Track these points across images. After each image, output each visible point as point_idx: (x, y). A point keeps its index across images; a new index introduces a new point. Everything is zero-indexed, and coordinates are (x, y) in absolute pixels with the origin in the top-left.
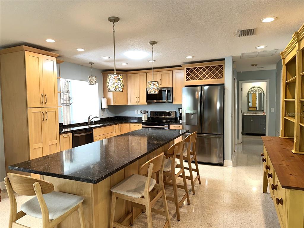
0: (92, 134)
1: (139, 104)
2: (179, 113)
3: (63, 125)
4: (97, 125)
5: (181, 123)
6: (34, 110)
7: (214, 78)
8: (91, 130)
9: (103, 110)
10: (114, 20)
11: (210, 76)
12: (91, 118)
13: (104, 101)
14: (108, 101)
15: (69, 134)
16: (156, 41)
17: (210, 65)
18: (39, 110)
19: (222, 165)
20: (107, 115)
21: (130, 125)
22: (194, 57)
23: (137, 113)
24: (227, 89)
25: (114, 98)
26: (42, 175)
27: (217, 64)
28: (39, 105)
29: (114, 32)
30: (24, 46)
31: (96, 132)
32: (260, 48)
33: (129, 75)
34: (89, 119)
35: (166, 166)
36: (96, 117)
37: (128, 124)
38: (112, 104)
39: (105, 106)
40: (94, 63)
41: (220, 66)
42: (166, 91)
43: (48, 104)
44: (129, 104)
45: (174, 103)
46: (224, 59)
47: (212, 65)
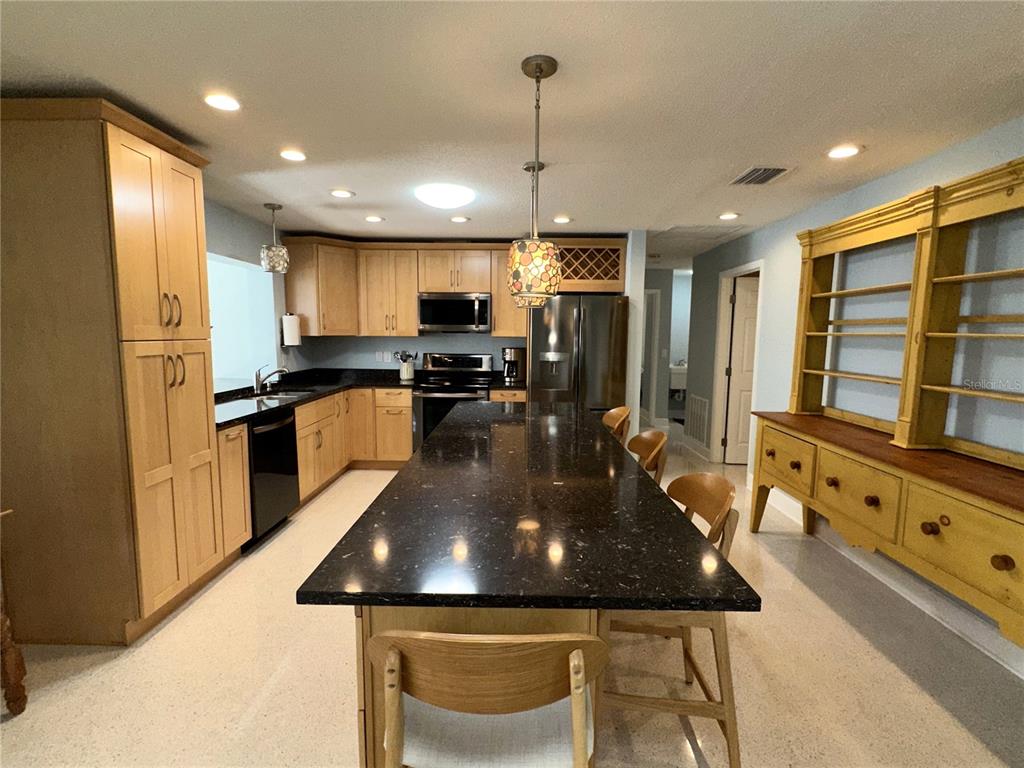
0: (294, 422)
1: (394, 334)
2: (504, 359)
5: (507, 384)
6: (141, 349)
7: (598, 277)
8: (286, 411)
11: (591, 273)
13: (291, 327)
14: (303, 323)
15: (240, 427)
16: (543, 160)
17: (592, 245)
18: (158, 348)
21: (374, 395)
23: (384, 360)
24: (635, 307)
25: (323, 317)
27: (607, 245)
28: (157, 332)
29: (538, 107)
30: (104, 102)
32: (728, 217)
33: (364, 254)
34: (258, 376)
37: (368, 391)
38: (316, 334)
39: (292, 339)
40: (280, 207)
41: (615, 251)
42: (477, 303)
43: (185, 330)
44: (364, 333)
45: (494, 334)
46: (624, 236)
47: (595, 247)
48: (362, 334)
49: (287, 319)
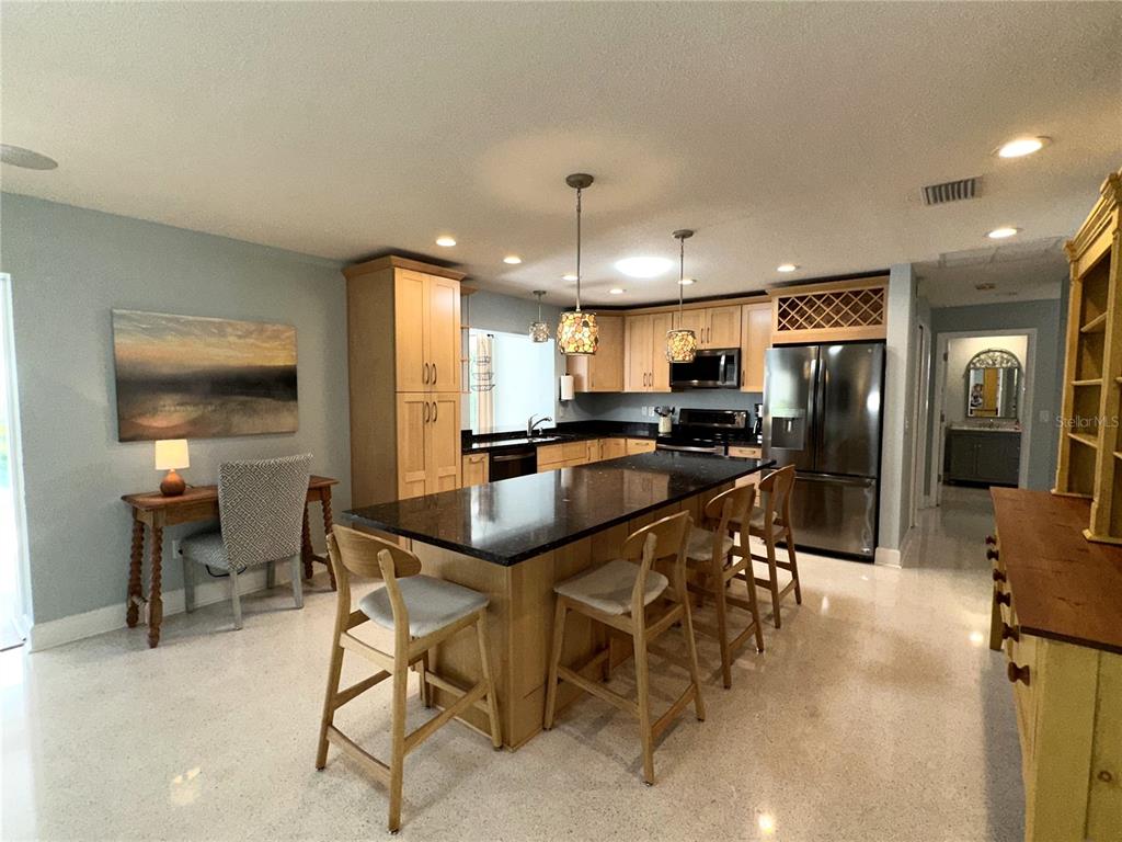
0: (535, 457)
1: (650, 390)
2: (757, 415)
3: (474, 433)
4: (549, 439)
5: (760, 442)
6: (408, 397)
7: (855, 323)
8: (532, 448)
9: (563, 403)
10: (581, 181)
11: (845, 318)
12: (533, 423)
13: (567, 382)
14: (577, 382)
15: (482, 455)
16: (690, 228)
17: (846, 288)
18: (420, 397)
19: (869, 560)
20: (571, 417)
21: (626, 444)
22: (798, 267)
23: (647, 414)
24: (894, 355)
25: (592, 375)
26: (409, 540)
27: (866, 286)
28: (421, 387)
29: (579, 211)
30: (393, 257)
31: (542, 455)
32: (1003, 233)
33: (628, 319)
34: (530, 423)
35: (703, 548)
36: (546, 419)
37: (622, 441)
38: (586, 391)
39: (567, 395)
40: (544, 292)
41: (876, 292)
42: (723, 358)
43: (440, 385)
44: (627, 390)
45: (743, 389)
46: (887, 273)
47: (851, 290)
48: (626, 391)
49: (564, 378)
